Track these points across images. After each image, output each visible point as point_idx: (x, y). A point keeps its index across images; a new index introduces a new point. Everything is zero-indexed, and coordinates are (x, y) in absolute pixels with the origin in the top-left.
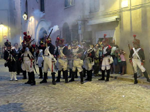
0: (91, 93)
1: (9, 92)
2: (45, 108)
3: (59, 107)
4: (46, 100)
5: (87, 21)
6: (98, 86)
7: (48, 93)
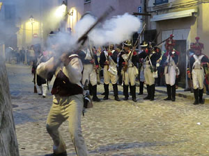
0: (153, 117)
1: (39, 111)
2: (89, 135)
3: (107, 134)
4: (89, 124)
5: (150, 15)
6: (164, 108)
7: (93, 114)
